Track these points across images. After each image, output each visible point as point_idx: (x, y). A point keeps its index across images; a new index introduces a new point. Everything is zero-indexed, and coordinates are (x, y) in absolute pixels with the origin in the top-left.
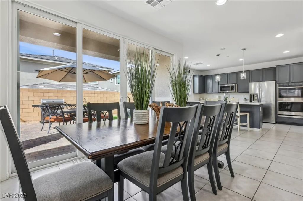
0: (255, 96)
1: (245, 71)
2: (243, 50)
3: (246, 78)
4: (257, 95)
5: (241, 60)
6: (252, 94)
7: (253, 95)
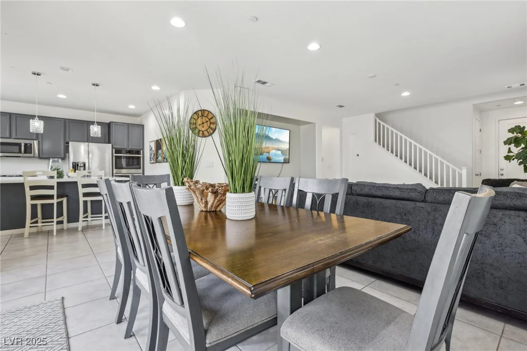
0: (80, 167)
1: (99, 123)
2: (94, 85)
3: (100, 136)
4: (85, 165)
5: (62, 96)
6: (75, 163)
7: (78, 165)
